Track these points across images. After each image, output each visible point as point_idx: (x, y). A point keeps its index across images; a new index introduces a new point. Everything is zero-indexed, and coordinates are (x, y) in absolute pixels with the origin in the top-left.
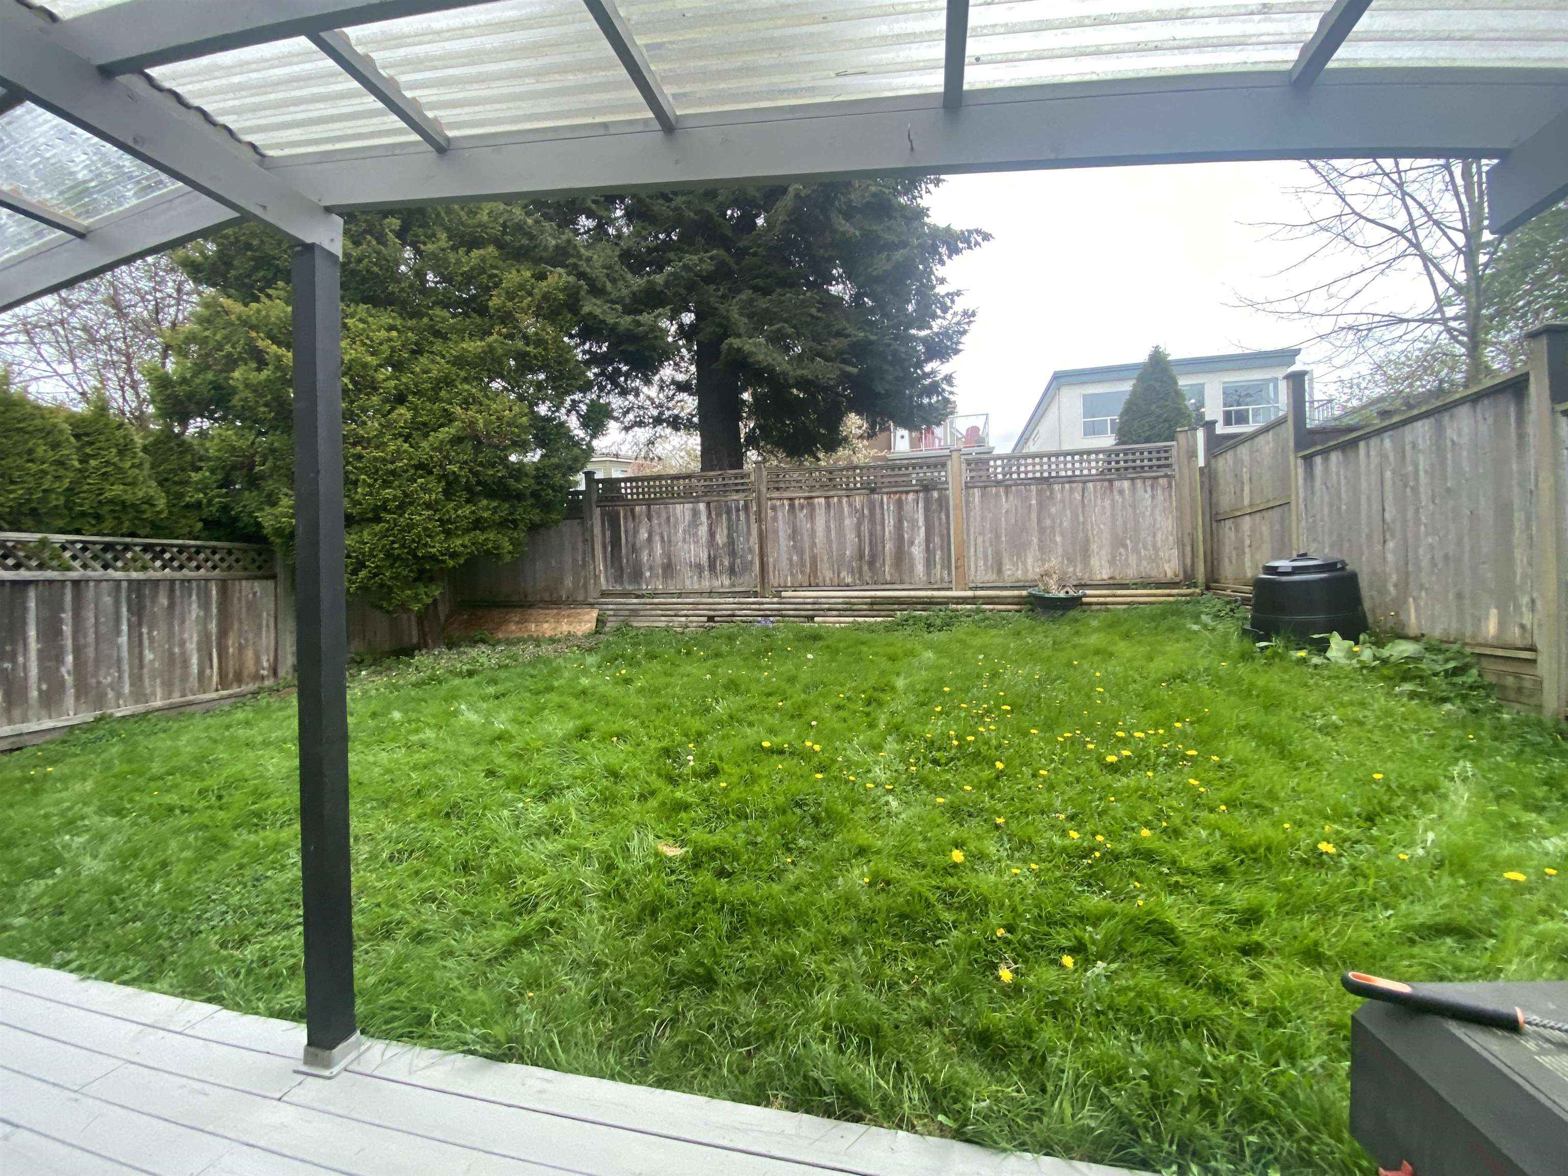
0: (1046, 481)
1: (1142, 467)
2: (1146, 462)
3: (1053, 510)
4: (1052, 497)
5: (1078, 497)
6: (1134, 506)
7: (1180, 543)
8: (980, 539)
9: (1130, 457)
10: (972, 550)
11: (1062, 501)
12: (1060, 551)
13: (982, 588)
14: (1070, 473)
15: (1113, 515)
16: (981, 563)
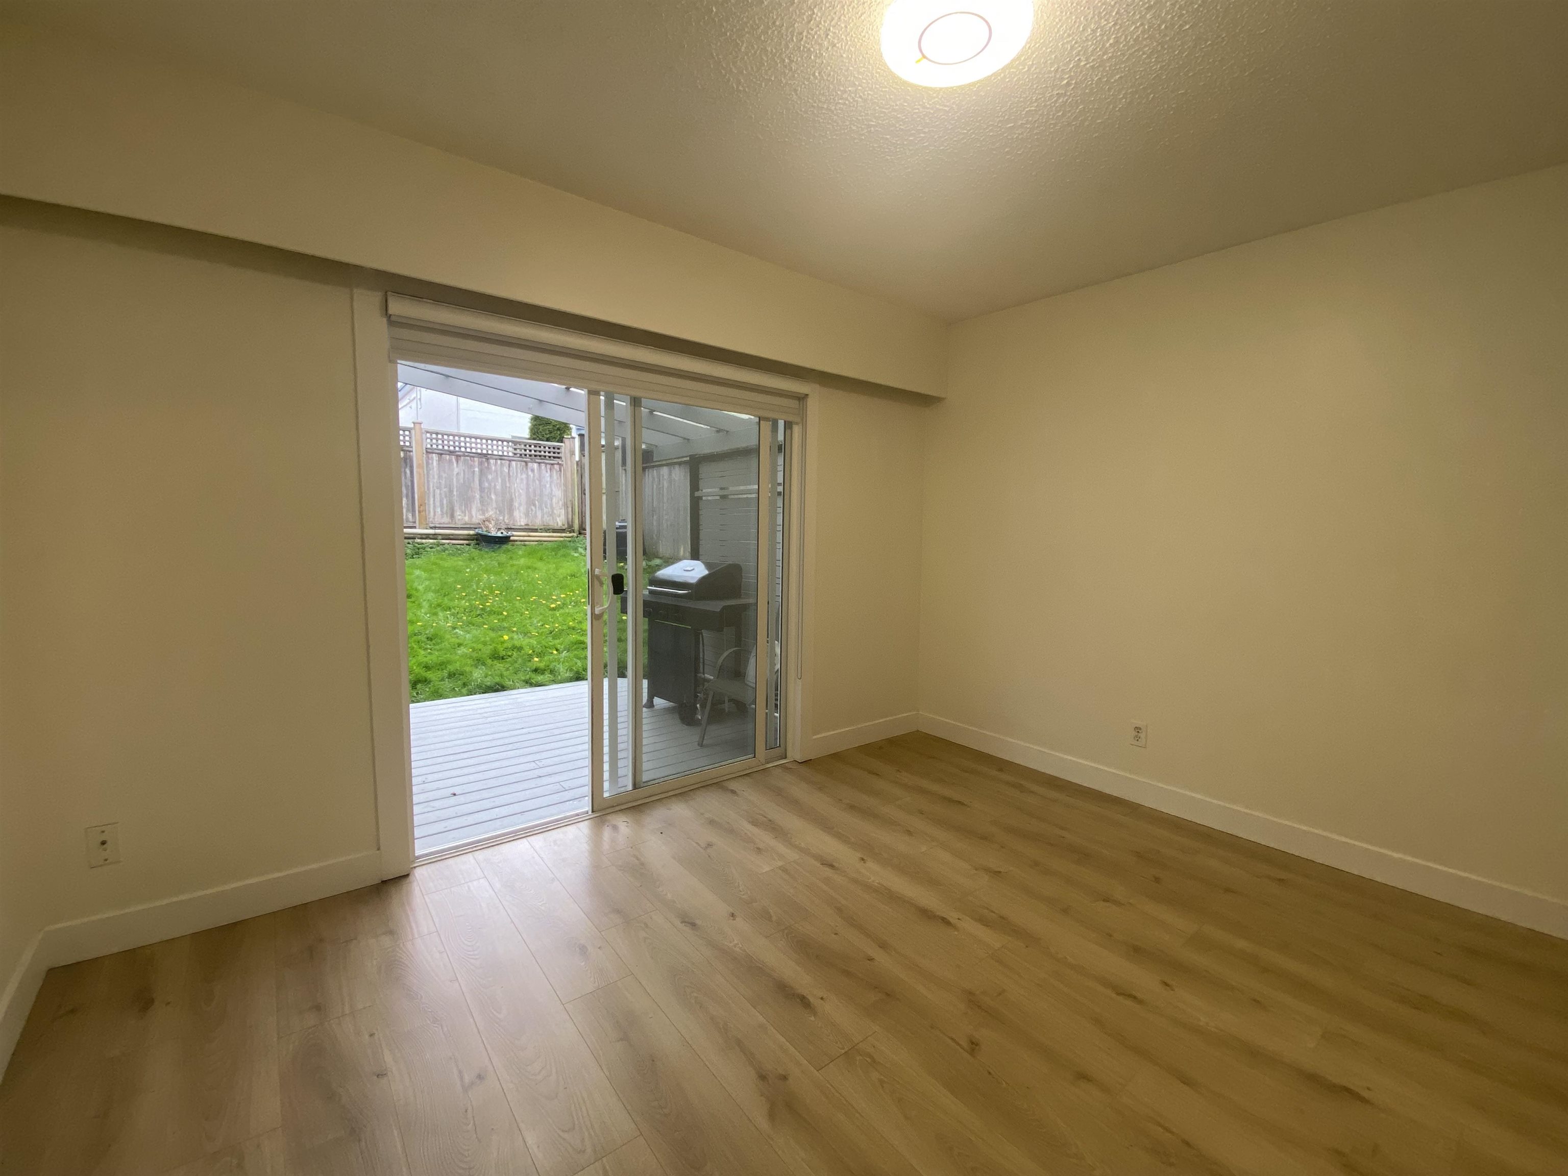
0: (486, 456)
1: (545, 456)
2: (547, 454)
3: (490, 477)
4: (488, 468)
5: (506, 470)
6: (540, 481)
7: (566, 506)
8: (438, 491)
9: (538, 449)
10: (432, 500)
11: (496, 471)
12: (494, 505)
13: (440, 528)
14: (500, 453)
15: (528, 484)
16: (439, 510)
